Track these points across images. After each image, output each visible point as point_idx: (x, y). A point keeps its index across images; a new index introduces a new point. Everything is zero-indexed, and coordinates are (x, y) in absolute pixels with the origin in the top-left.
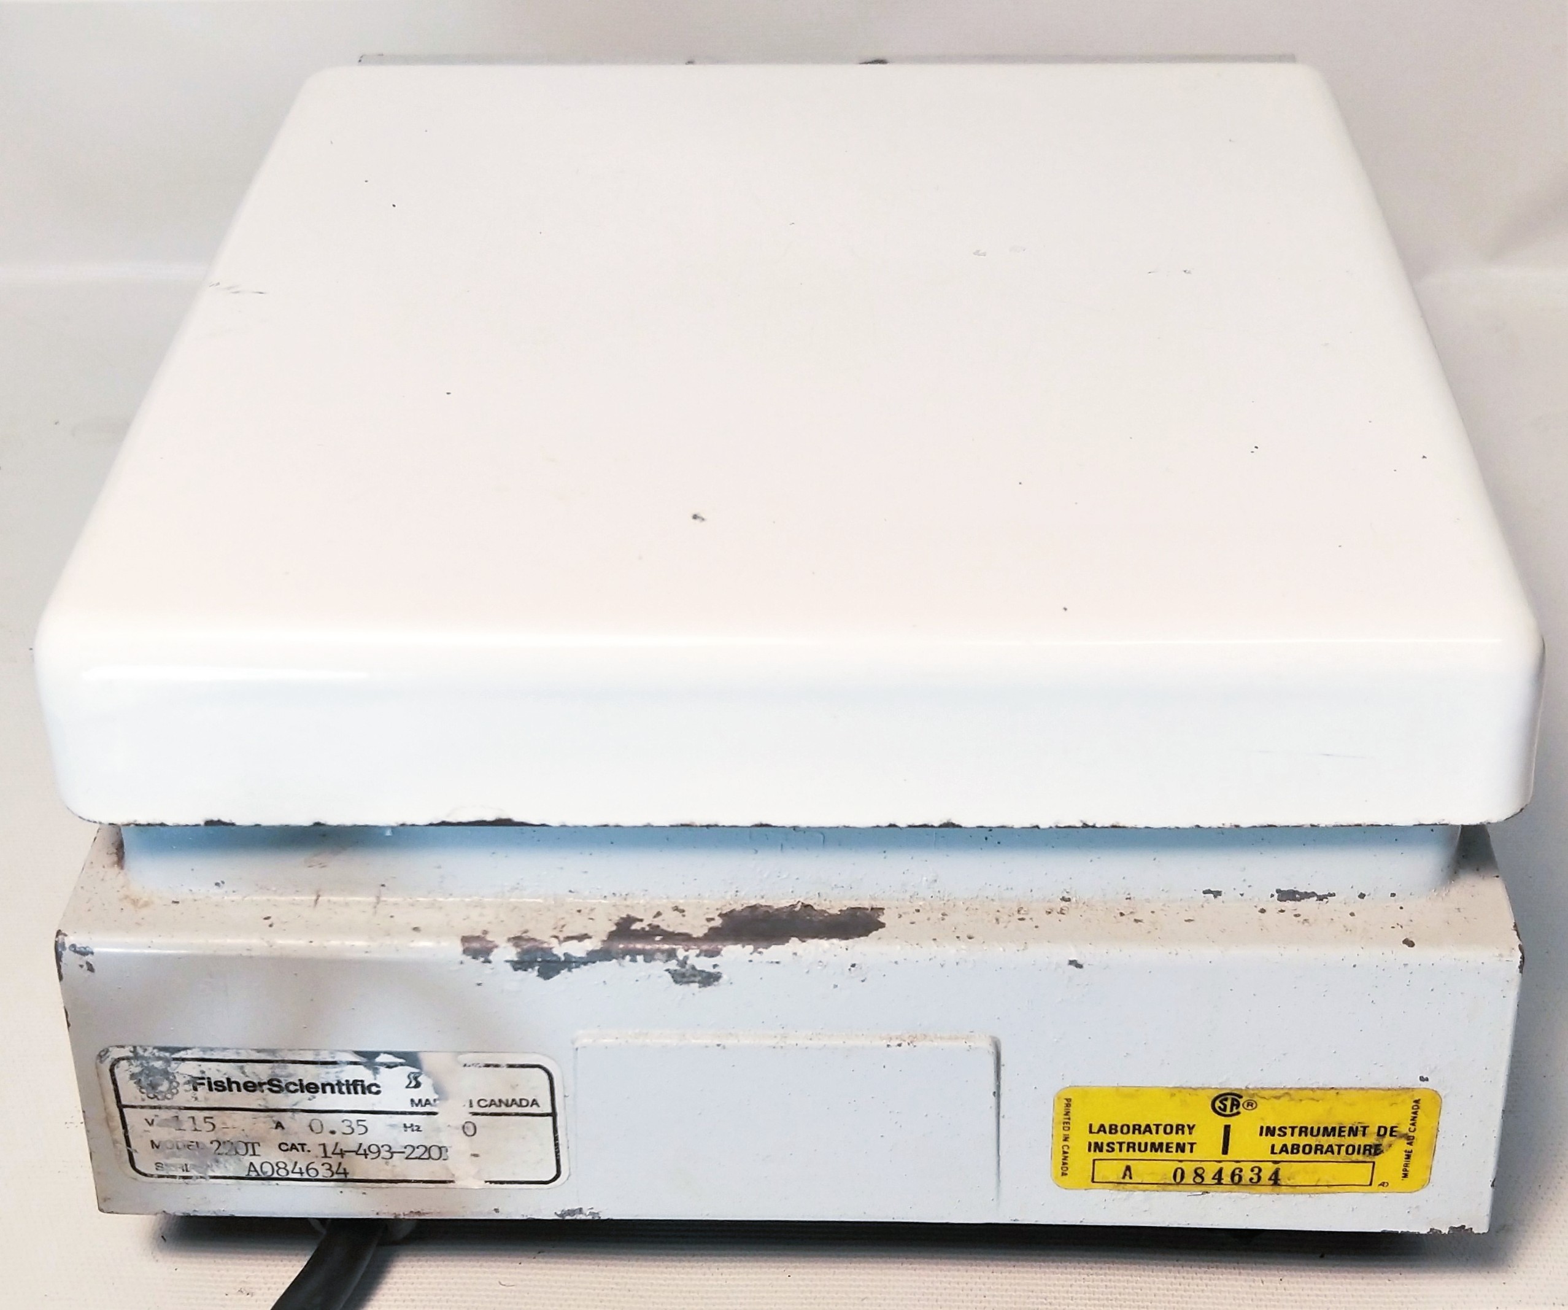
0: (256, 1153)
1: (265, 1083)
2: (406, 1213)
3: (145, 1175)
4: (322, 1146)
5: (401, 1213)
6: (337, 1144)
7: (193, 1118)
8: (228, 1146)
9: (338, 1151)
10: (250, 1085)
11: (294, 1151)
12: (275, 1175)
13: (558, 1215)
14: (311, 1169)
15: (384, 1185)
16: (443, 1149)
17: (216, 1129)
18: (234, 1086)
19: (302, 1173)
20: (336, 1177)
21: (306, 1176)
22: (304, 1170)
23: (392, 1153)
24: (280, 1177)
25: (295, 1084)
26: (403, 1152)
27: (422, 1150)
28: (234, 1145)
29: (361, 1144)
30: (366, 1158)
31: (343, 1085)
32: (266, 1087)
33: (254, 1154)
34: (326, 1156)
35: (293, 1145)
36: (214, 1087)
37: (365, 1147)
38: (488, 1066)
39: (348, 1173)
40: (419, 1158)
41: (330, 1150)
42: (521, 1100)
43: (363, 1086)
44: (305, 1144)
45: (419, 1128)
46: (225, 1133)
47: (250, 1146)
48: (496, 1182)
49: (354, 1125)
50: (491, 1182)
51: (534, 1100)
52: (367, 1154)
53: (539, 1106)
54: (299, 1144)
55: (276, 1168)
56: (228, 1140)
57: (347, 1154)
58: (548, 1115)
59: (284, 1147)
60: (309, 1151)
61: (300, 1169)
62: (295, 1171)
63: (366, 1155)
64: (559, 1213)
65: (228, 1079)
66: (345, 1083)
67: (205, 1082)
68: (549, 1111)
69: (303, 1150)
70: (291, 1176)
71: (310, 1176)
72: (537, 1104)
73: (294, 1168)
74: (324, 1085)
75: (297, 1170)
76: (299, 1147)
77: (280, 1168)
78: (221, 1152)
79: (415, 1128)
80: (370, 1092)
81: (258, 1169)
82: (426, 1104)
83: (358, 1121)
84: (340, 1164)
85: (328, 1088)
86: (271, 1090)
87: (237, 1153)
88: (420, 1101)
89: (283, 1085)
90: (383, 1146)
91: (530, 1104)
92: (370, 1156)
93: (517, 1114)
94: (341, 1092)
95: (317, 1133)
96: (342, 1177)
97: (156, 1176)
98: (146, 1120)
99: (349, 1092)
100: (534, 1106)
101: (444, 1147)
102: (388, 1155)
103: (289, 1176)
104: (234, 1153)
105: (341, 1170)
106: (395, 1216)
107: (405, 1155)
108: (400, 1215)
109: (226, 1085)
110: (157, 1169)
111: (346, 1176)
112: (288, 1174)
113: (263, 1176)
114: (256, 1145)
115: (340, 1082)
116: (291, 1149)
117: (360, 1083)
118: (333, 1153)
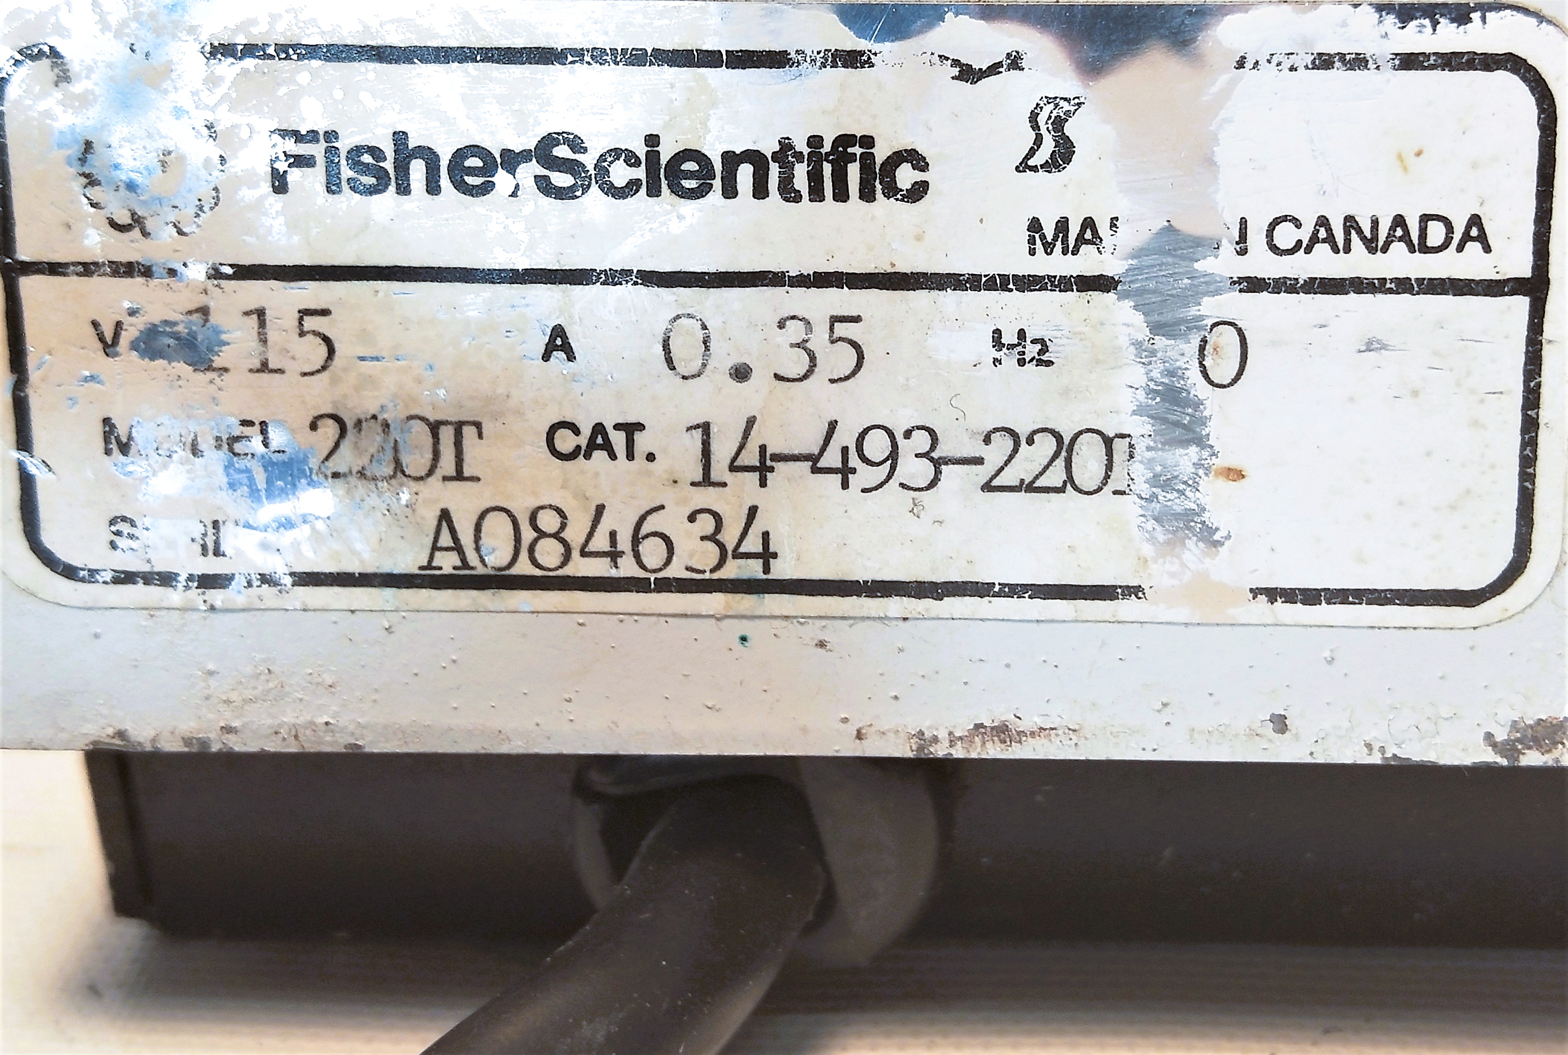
0: (467, 473)
1: (525, 156)
2: (958, 734)
3: (69, 572)
4: (698, 434)
5: (943, 734)
6: (751, 422)
7: (261, 313)
8: (373, 439)
9: (750, 457)
10: (474, 162)
11: (600, 455)
12: (524, 567)
13: (1494, 745)
14: (647, 536)
15: (895, 605)
16: (1120, 446)
17: (337, 361)
18: (418, 170)
19: (614, 555)
20: (732, 570)
21: (627, 568)
22: (624, 543)
23: (938, 463)
24: (538, 572)
25: (632, 160)
26: (978, 461)
27: (1046, 446)
28: (395, 434)
29: (833, 426)
30: (845, 485)
31: (799, 156)
32: (529, 171)
33: (459, 476)
34: (706, 481)
35: (599, 429)
36: (346, 172)
37: (845, 437)
38: (1324, 62)
39: (775, 556)
40: (1031, 488)
41: (722, 452)
42: (1425, 219)
43: (867, 161)
44: (640, 427)
45: (1044, 350)
46: (370, 381)
47: (447, 435)
48: (1290, 596)
49: (819, 340)
50: (1273, 594)
51: (1475, 220)
52: (854, 471)
53: (1487, 249)
54: (617, 427)
55: (528, 534)
56: (373, 410)
57: (779, 466)
58: (1516, 286)
59: (565, 441)
60: (651, 457)
61: (613, 535)
62: (592, 547)
63: (845, 472)
64: (1501, 736)
65: (400, 138)
66: (806, 151)
67: (317, 150)
68: (1523, 268)
69: (630, 456)
70: (581, 567)
71: (642, 566)
72: (1483, 239)
73: (590, 535)
74: (732, 160)
75: (600, 542)
76: (618, 439)
77: (542, 534)
78: (342, 469)
79: (1032, 350)
80: (891, 190)
81: (467, 539)
82: (1081, 240)
83: (836, 320)
84: (753, 511)
85: (745, 174)
86: (545, 186)
87: (398, 467)
88: (1062, 225)
89: (589, 160)
90: (908, 434)
91: (1457, 236)
92: (865, 475)
93: (1403, 286)
94: (789, 193)
95: (684, 378)
96: (753, 569)
97: (108, 576)
98: (95, 324)
99: (816, 194)
100: (1473, 248)
101: (1122, 436)
102: (923, 471)
103: (569, 570)
104: (388, 470)
105: (752, 544)
106: (921, 748)
107: (982, 473)
108: (935, 740)
109: (388, 165)
110: (113, 545)
111: (767, 569)
112: (567, 558)
113: (480, 570)
114: (469, 432)
115: (791, 147)
116: (592, 446)
117: (857, 150)
118: (733, 468)
